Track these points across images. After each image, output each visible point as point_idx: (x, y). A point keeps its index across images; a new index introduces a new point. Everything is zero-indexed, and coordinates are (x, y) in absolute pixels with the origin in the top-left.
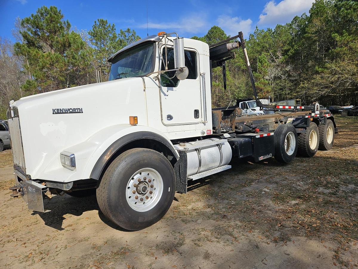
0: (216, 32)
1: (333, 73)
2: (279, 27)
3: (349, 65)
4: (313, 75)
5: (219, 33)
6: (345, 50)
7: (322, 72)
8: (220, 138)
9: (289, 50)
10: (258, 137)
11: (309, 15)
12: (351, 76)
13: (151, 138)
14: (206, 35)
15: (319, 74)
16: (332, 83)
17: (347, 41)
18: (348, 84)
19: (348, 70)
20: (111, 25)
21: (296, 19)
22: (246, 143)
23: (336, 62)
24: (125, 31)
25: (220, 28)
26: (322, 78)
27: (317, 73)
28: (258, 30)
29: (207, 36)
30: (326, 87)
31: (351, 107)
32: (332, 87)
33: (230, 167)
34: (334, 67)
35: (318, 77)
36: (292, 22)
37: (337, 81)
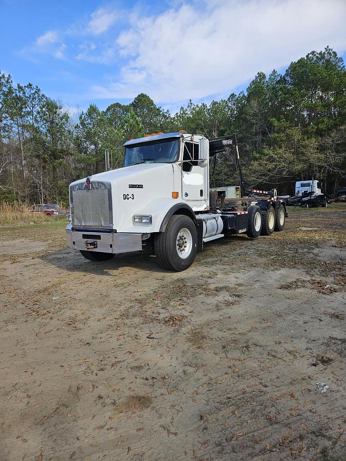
0: (145, 100)
1: (271, 160)
2: (214, 103)
3: (286, 153)
4: (250, 160)
5: (148, 102)
6: (283, 136)
7: (260, 158)
8: (215, 213)
9: (226, 130)
10: (239, 214)
11: (246, 94)
12: (288, 164)
13: (187, 208)
14: (131, 103)
15: (257, 160)
16: (269, 171)
17: (284, 127)
18: (285, 172)
19: (285, 158)
20: (6, 76)
21: (233, 95)
22: (232, 218)
23: (274, 148)
24: (25, 87)
25: (148, 97)
26: (260, 165)
27: (255, 159)
28: (191, 104)
29: (133, 104)
30: (264, 175)
31: (288, 196)
32: (269, 175)
33: (223, 235)
34: (271, 153)
35: (256, 163)
36: (229, 99)
37: (274, 169)
